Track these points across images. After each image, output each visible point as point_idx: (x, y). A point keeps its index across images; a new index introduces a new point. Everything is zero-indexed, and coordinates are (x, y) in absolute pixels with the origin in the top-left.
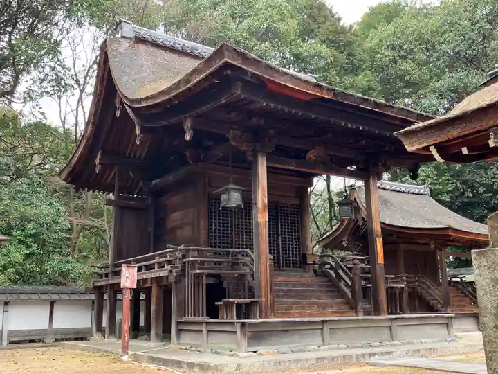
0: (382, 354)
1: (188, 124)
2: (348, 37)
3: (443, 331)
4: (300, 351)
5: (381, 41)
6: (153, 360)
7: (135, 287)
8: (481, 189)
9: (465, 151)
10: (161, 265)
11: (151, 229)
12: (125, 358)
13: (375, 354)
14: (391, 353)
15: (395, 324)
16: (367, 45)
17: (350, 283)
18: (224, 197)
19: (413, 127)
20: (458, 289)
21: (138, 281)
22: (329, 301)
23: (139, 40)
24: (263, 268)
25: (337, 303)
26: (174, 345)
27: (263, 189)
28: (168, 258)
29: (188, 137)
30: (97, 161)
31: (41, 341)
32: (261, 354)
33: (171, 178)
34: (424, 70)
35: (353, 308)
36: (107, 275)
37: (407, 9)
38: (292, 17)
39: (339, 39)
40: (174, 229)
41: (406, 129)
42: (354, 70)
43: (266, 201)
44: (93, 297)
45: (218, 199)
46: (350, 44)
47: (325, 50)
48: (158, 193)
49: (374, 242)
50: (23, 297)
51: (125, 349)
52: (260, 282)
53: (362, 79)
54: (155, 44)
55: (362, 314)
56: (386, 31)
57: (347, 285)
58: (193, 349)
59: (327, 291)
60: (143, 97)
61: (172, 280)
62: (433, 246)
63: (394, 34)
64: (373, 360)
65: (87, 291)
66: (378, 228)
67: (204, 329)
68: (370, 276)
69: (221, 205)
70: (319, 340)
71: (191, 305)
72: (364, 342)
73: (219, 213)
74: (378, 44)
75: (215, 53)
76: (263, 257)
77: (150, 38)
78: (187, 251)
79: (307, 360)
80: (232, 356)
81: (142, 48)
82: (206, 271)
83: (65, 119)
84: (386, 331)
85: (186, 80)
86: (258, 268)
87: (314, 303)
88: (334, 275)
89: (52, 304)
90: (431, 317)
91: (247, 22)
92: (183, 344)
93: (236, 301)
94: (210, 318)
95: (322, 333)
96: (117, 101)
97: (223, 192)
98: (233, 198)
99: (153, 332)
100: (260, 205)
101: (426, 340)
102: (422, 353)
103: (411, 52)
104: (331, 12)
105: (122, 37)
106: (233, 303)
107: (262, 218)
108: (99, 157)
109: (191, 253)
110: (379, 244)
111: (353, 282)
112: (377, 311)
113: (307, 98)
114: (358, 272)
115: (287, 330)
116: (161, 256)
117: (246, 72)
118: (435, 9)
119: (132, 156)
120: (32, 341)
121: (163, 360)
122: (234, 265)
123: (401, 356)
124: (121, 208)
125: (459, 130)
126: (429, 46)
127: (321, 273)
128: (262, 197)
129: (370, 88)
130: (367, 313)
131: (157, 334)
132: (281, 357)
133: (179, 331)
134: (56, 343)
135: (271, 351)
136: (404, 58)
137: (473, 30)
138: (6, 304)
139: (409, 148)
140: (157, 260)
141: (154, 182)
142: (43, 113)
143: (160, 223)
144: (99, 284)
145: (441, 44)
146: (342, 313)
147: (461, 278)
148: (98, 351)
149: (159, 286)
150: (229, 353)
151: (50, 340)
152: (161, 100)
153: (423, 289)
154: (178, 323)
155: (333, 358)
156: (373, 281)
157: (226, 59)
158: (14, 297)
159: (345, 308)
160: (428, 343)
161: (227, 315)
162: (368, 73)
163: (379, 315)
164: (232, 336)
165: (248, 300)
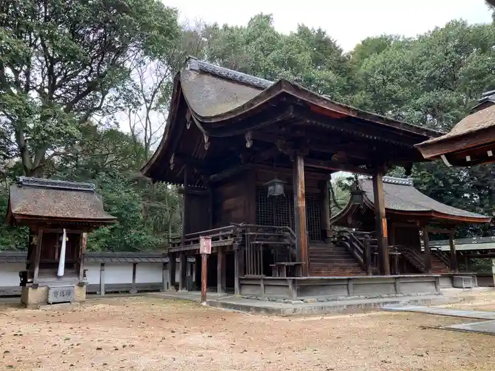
0: (392, 303)
1: (248, 136)
2: (348, 65)
3: (432, 287)
4: (333, 300)
5: (374, 67)
6: (225, 305)
7: (210, 253)
8: (451, 181)
9: (468, 159)
10: (225, 238)
11: (210, 210)
12: (204, 304)
13: (386, 303)
14: (398, 302)
15: (398, 282)
16: (362, 70)
17: (362, 252)
18: (271, 188)
19: (429, 141)
20: (436, 256)
21: (212, 248)
22: (346, 264)
23: (203, 72)
24: (302, 240)
25: (354, 266)
26: (237, 295)
27: (302, 182)
28: (232, 232)
29: (248, 145)
30: (172, 161)
31: (128, 292)
32: (306, 302)
33: (226, 174)
34: (407, 90)
35: (365, 270)
36: (179, 244)
37: (392, 42)
38: (306, 50)
39: (342, 66)
40: (229, 211)
41: (423, 143)
42: (353, 89)
43: (304, 191)
44: (167, 260)
45: (265, 190)
46: (350, 70)
47: (331, 75)
48: (216, 185)
49: (380, 222)
50: (114, 260)
51: (204, 298)
52: (301, 250)
53: (359, 97)
54: (214, 75)
55: (371, 274)
56: (376, 60)
57: (359, 252)
58: (254, 297)
59: (346, 258)
60: (213, 115)
61: (235, 248)
62: (418, 224)
63: (384, 63)
64: (386, 307)
65: (164, 256)
66: (383, 211)
67: (262, 283)
68: (377, 246)
69: (269, 194)
70: (345, 293)
71: (250, 266)
72: (377, 294)
73: (266, 200)
74: (371, 70)
75: (275, 86)
76: (302, 232)
77: (210, 70)
78: (246, 227)
79: (340, 306)
80: (286, 303)
81: (206, 78)
82: (262, 242)
83: (134, 127)
84: (392, 286)
85: (250, 104)
86: (299, 241)
87: (336, 266)
88: (349, 245)
89: (135, 265)
90: (424, 277)
91: (274, 54)
92: (246, 295)
93: (286, 264)
94: (267, 276)
95: (348, 288)
96: (188, 117)
97: (271, 185)
98: (278, 189)
99: (219, 286)
100: (300, 195)
101: (421, 294)
102: (419, 303)
103: (397, 76)
104: (334, 46)
105: (191, 70)
106: (283, 265)
107: (301, 204)
108: (172, 158)
109: (249, 229)
110: (384, 222)
111: (364, 252)
112: (383, 272)
113: (338, 117)
114: (368, 243)
115: (324, 285)
116: (224, 231)
117: (296, 98)
118: (415, 42)
119: (196, 157)
120: (117, 292)
121: (234, 305)
122: (281, 237)
123: (404, 305)
124: (189, 196)
125: (464, 144)
126: (410, 71)
127: (340, 243)
128: (301, 189)
129: (365, 104)
130: (375, 274)
131: (222, 288)
132: (321, 304)
133: (241, 285)
134: (138, 294)
135: (313, 300)
136: (391, 81)
137: (446, 59)
138: (103, 265)
139: (425, 156)
140: (221, 233)
141: (212, 177)
142: (117, 124)
143: (217, 206)
144: (172, 251)
145: (419, 70)
146: (357, 273)
147: (437, 248)
148: (178, 299)
149: (223, 253)
150: (283, 301)
151: (134, 291)
152: (228, 118)
153: (410, 256)
154: (240, 279)
155: (358, 305)
156: (380, 250)
157: (283, 90)
158: (108, 260)
159: (358, 269)
160: (422, 296)
161: (279, 274)
162: (364, 92)
163: (384, 274)
164: (285, 289)
165: (293, 263)
